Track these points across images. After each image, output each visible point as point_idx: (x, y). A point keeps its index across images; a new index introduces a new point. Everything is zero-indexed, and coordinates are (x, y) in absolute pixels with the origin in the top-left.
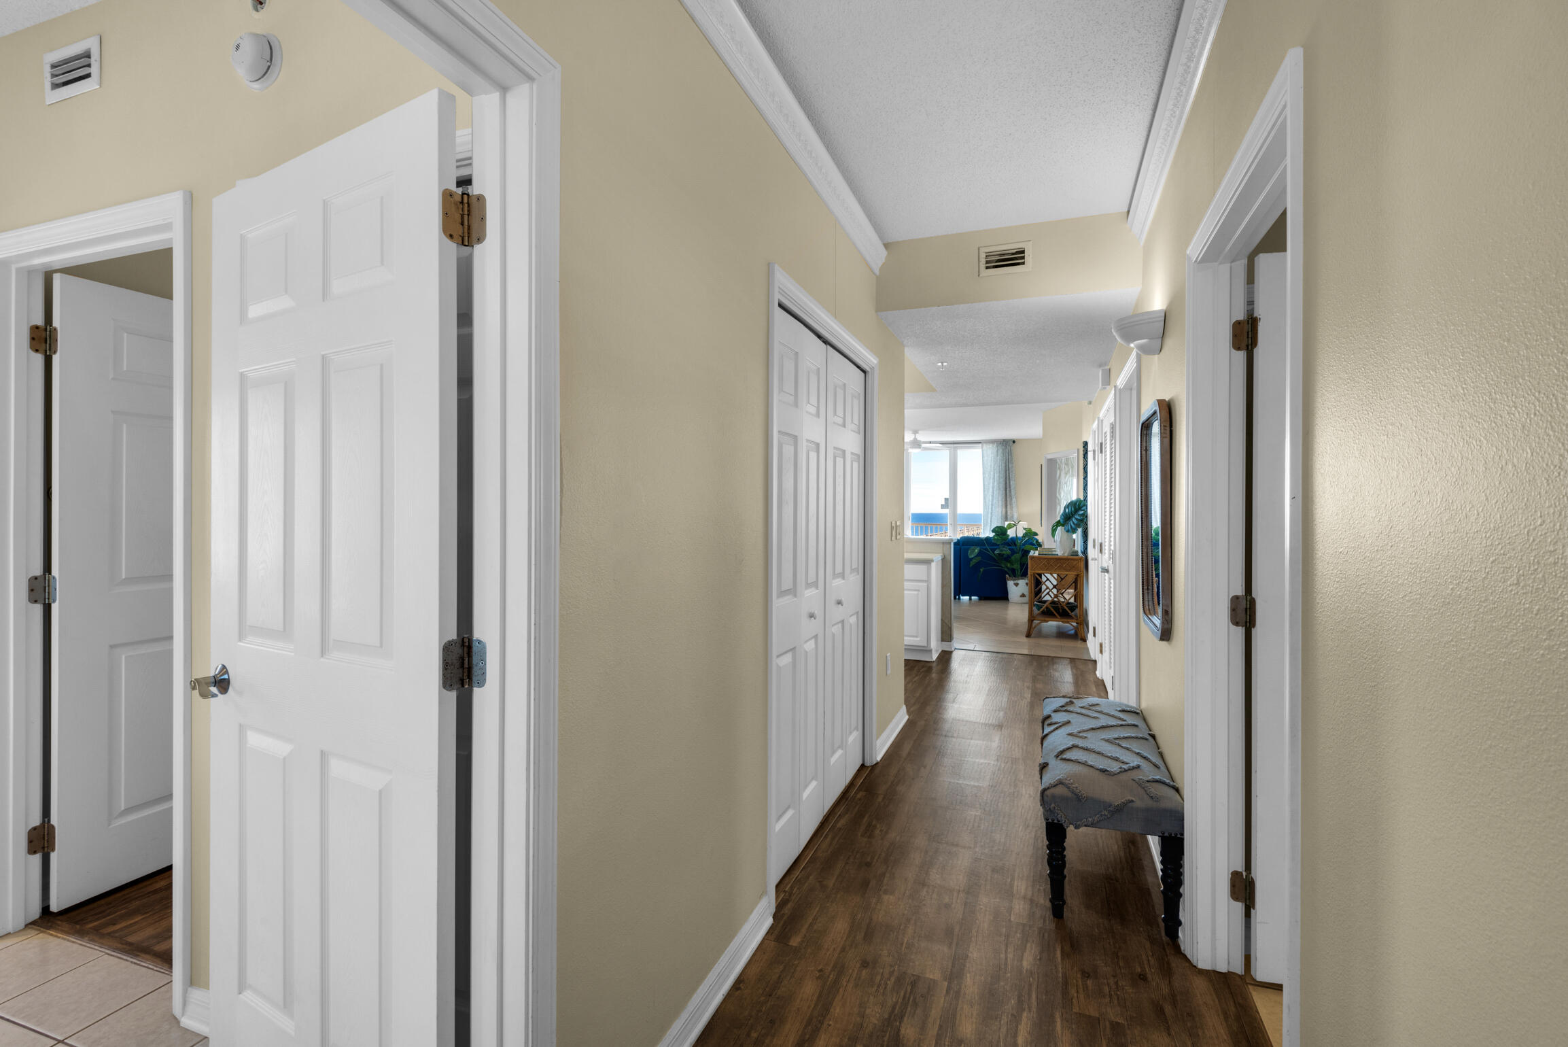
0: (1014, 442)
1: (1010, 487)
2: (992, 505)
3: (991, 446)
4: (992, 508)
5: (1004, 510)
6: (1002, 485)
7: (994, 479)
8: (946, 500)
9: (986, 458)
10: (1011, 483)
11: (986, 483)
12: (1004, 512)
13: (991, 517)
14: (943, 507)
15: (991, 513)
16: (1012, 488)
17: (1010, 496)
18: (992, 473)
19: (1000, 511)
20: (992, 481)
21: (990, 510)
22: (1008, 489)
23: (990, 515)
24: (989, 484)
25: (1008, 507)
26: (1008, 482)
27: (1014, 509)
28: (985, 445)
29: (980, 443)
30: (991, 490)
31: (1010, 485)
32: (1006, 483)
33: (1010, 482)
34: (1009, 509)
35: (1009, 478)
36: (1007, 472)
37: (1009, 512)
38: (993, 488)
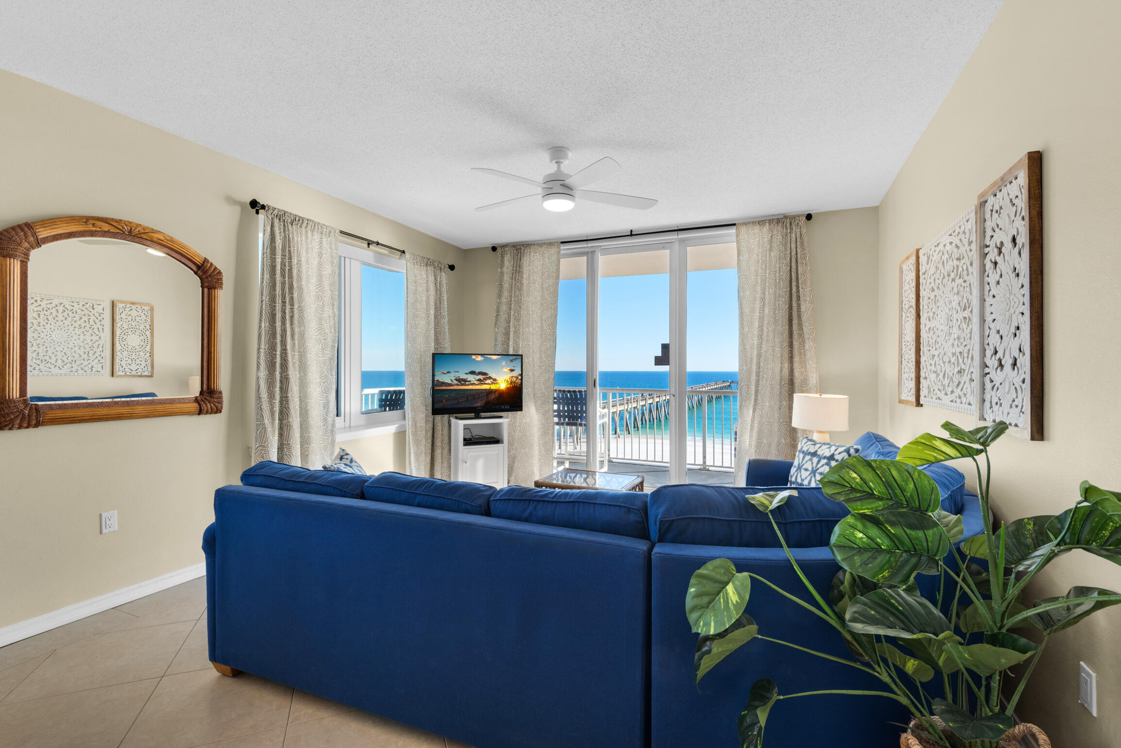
0: (809, 217)
1: (799, 316)
2: (759, 356)
3: (756, 229)
4: (759, 363)
5: (786, 365)
6: (783, 314)
7: (763, 299)
8: (665, 348)
9: (745, 256)
10: (803, 308)
11: (747, 310)
12: (786, 372)
13: (758, 381)
14: (659, 361)
15: (758, 374)
16: (804, 318)
17: (801, 335)
18: (759, 288)
19: (777, 370)
20: (758, 305)
21: (754, 367)
22: (795, 322)
23: (754, 378)
24: (753, 310)
25: (796, 359)
26: (794, 304)
27: (811, 365)
28: (743, 229)
29: (734, 225)
30: (756, 324)
31: (799, 311)
32: (791, 308)
33: (799, 306)
34: (796, 365)
35: (798, 297)
36: (794, 284)
37: (797, 373)
38: (761, 319)
